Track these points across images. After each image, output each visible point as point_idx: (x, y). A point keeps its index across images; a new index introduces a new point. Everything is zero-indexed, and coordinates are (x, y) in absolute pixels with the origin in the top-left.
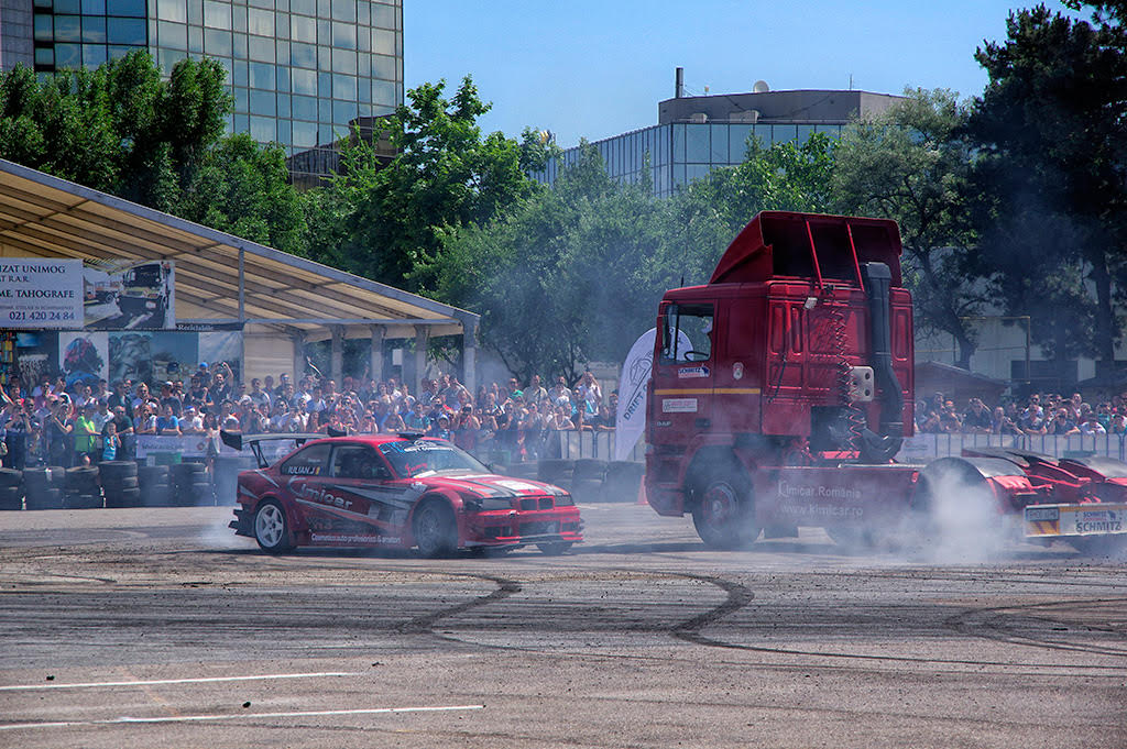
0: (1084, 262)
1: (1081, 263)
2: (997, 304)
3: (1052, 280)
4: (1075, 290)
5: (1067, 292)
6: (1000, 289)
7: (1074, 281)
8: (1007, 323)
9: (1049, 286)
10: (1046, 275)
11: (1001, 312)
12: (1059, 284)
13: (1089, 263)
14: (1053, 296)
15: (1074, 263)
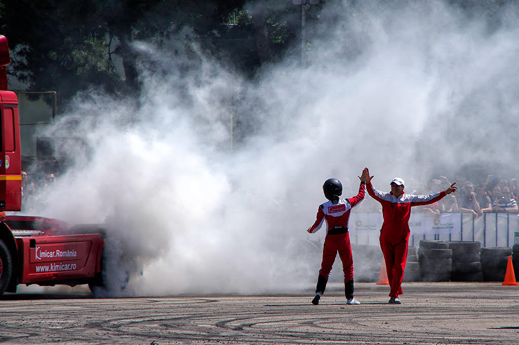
0: (111, 37)
1: (107, 37)
2: (22, 78)
3: (79, 54)
4: (102, 66)
5: (94, 68)
6: (25, 62)
7: (101, 56)
8: (33, 97)
9: (75, 60)
10: (73, 49)
11: (26, 85)
12: (86, 58)
13: (116, 38)
14: (80, 70)
15: (100, 37)
